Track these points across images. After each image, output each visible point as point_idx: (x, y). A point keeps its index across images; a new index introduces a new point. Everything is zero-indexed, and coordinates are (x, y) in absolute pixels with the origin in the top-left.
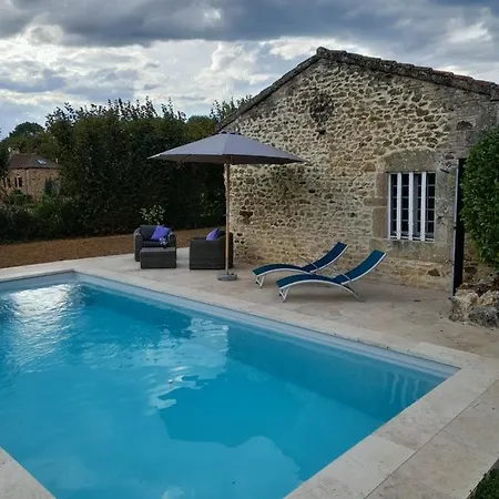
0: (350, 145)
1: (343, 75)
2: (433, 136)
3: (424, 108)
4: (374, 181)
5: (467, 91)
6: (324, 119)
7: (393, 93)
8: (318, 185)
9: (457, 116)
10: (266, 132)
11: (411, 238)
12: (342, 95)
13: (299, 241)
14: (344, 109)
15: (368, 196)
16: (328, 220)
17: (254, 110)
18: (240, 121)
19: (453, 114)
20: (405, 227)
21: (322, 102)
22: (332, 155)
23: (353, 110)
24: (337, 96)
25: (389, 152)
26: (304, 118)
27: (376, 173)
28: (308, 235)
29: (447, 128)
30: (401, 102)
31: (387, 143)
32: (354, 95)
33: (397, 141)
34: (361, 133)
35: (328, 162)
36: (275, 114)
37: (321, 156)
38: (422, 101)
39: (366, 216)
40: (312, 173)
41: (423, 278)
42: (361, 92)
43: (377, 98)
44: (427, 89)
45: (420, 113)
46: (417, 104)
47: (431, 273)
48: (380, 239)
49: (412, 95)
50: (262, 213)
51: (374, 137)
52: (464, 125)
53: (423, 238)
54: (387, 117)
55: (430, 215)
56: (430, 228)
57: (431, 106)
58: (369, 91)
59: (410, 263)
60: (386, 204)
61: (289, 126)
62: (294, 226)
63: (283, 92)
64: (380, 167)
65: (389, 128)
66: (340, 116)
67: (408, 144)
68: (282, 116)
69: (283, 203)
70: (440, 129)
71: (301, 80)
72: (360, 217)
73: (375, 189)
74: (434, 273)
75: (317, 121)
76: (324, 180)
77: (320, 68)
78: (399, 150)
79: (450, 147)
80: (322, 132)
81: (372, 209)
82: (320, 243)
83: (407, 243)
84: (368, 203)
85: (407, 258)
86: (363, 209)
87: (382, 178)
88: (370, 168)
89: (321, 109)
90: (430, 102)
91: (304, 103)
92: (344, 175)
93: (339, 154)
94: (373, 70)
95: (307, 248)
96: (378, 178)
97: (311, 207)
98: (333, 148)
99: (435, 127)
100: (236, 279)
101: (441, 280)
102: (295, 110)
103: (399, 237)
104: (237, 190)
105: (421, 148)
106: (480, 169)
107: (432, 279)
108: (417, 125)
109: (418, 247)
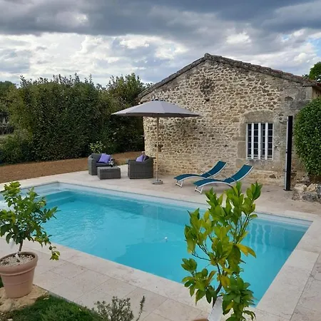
0: (224, 108)
1: (220, 69)
2: (272, 104)
3: (266, 89)
4: (239, 127)
5: (290, 81)
6: (209, 93)
7: (249, 80)
8: (205, 129)
9: (285, 94)
10: (172, 99)
11: (259, 158)
12: (220, 80)
13: (193, 161)
14: (221, 88)
15: (235, 136)
16: (211, 149)
17: (165, 86)
18: (156, 92)
19: (282, 93)
20: (256, 152)
21: (208, 83)
22: (213, 113)
23: (226, 88)
24: (217, 80)
25: (247, 112)
26: (197, 91)
27: (240, 123)
28: (199, 157)
29: (279, 100)
30: (254, 85)
31: (246, 107)
32: (227, 80)
33: (252, 106)
34: (231, 101)
35: (211, 116)
36: (178, 89)
37: (207, 113)
38: (266, 85)
39: (234, 146)
40: (201, 123)
41: (267, 179)
42: (231, 79)
43: (240, 83)
44: (269, 79)
45: (264, 91)
46: (263, 87)
47: (271, 177)
48: (242, 159)
49: (260, 81)
50: (169, 145)
51: (238, 103)
52: (289, 98)
53: (266, 158)
54: (246, 93)
55: (270, 146)
56: (270, 153)
57: (271, 88)
58: (236, 79)
59: (259, 172)
60: (245, 140)
61: (187, 96)
62: (190, 153)
63: (184, 76)
64: (242, 120)
65: (247, 99)
66: (218, 91)
67: (258, 108)
68: (183, 90)
69: (183, 139)
70: (276, 100)
71: (195, 70)
72: (230, 147)
73: (239, 132)
74: (273, 177)
75: (204, 93)
76: (209, 126)
77: (206, 65)
78: (253, 111)
79: (281, 110)
80: (208, 100)
81: (238, 142)
82: (206, 162)
83: (257, 161)
84: (235, 139)
85: (257, 169)
86: (232, 143)
87: (243, 126)
88: (236, 120)
89: (207, 87)
90: (270, 86)
91: (196, 83)
92: (221, 124)
93: (218, 112)
94: (238, 67)
95: (198, 165)
96: (241, 126)
97: (200, 142)
98: (214, 109)
99: (273, 99)
100: (162, 183)
101: (276, 180)
102: (191, 87)
103: (252, 158)
104: (153, 132)
105: (265, 110)
106: (306, 122)
107: (272, 180)
108: (262, 97)
109: (264, 162)
